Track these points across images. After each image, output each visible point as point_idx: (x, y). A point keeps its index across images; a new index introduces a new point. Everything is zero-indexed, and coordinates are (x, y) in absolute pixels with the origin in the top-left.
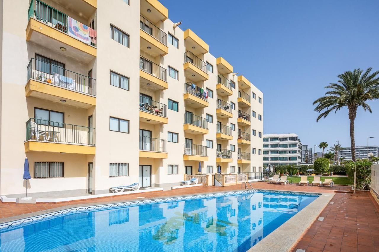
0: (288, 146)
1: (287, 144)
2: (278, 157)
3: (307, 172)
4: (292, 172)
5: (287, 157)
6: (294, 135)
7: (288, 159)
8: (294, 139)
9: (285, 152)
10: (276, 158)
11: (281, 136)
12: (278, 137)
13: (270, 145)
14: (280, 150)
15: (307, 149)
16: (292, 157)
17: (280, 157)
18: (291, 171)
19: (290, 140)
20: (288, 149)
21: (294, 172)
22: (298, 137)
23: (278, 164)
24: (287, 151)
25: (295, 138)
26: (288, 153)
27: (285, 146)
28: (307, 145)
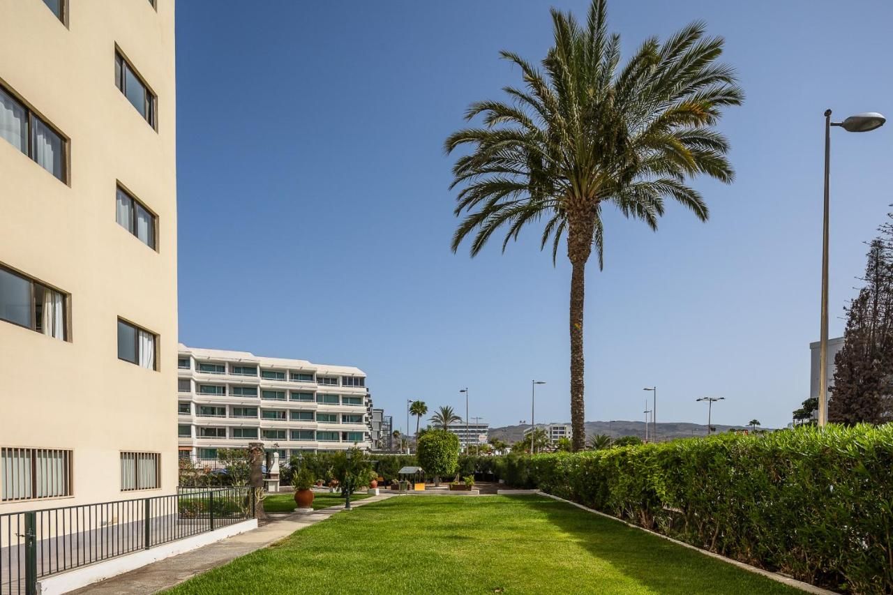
0: (341, 401)
1: (337, 396)
2: (312, 432)
3: (400, 477)
4: (353, 480)
5: (338, 433)
6: (356, 372)
7: (341, 438)
8: (356, 384)
9: (332, 418)
10: (308, 434)
11: (321, 369)
12: (314, 372)
13: (288, 393)
14: (318, 411)
15: (382, 419)
16: (351, 433)
17: (319, 429)
18: (348, 476)
19: (344, 383)
20: (341, 408)
21: (360, 478)
22: (365, 379)
23: (313, 450)
24: (338, 413)
25: (359, 381)
26: (341, 419)
27: (332, 399)
28: (382, 410)
